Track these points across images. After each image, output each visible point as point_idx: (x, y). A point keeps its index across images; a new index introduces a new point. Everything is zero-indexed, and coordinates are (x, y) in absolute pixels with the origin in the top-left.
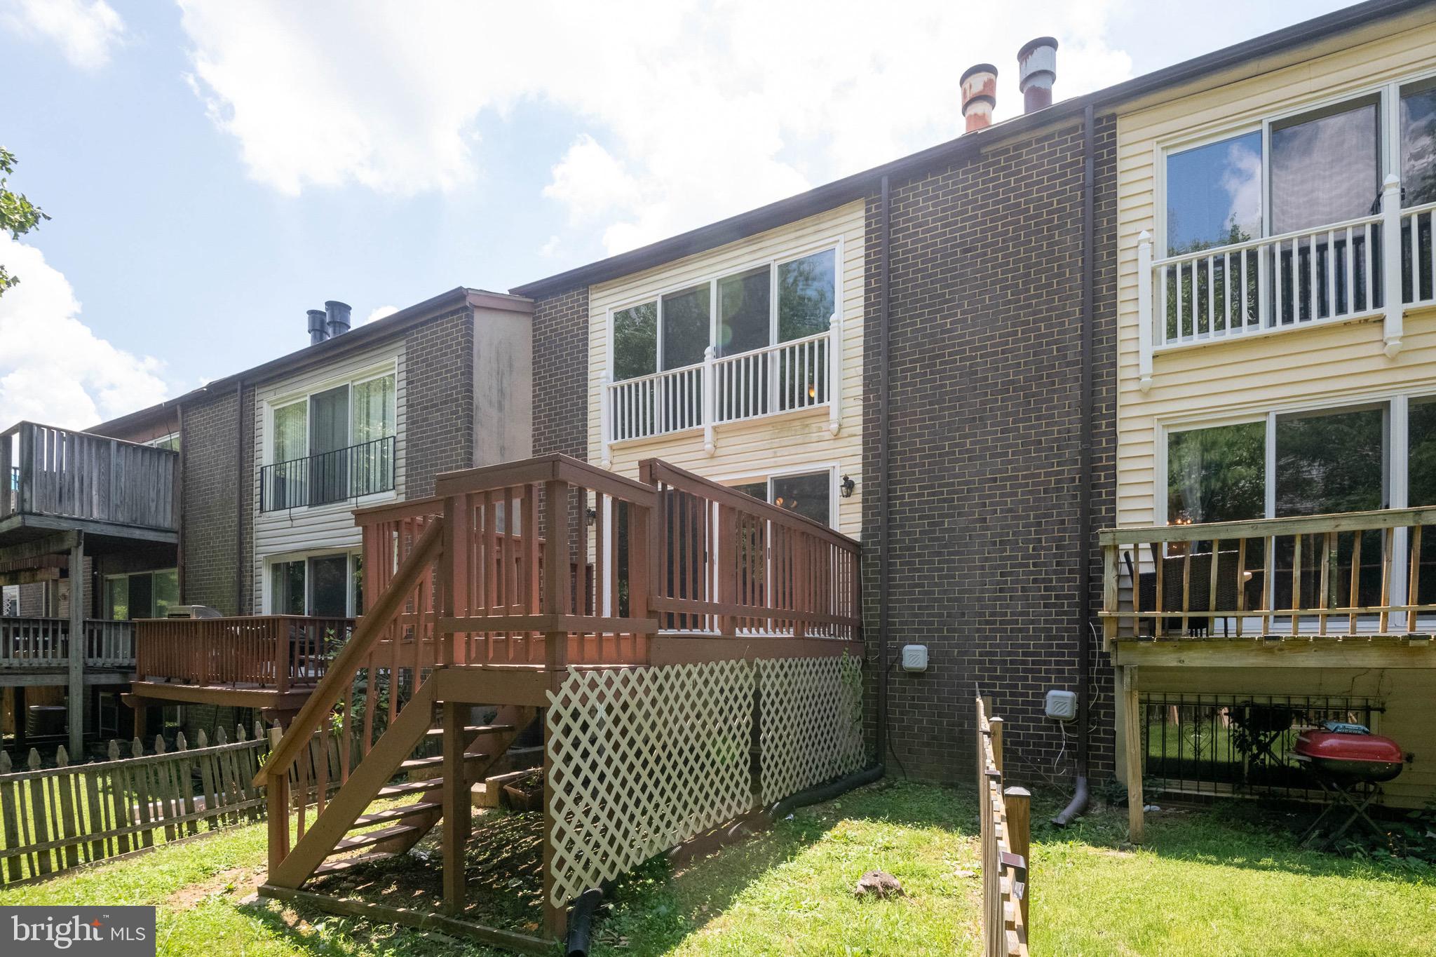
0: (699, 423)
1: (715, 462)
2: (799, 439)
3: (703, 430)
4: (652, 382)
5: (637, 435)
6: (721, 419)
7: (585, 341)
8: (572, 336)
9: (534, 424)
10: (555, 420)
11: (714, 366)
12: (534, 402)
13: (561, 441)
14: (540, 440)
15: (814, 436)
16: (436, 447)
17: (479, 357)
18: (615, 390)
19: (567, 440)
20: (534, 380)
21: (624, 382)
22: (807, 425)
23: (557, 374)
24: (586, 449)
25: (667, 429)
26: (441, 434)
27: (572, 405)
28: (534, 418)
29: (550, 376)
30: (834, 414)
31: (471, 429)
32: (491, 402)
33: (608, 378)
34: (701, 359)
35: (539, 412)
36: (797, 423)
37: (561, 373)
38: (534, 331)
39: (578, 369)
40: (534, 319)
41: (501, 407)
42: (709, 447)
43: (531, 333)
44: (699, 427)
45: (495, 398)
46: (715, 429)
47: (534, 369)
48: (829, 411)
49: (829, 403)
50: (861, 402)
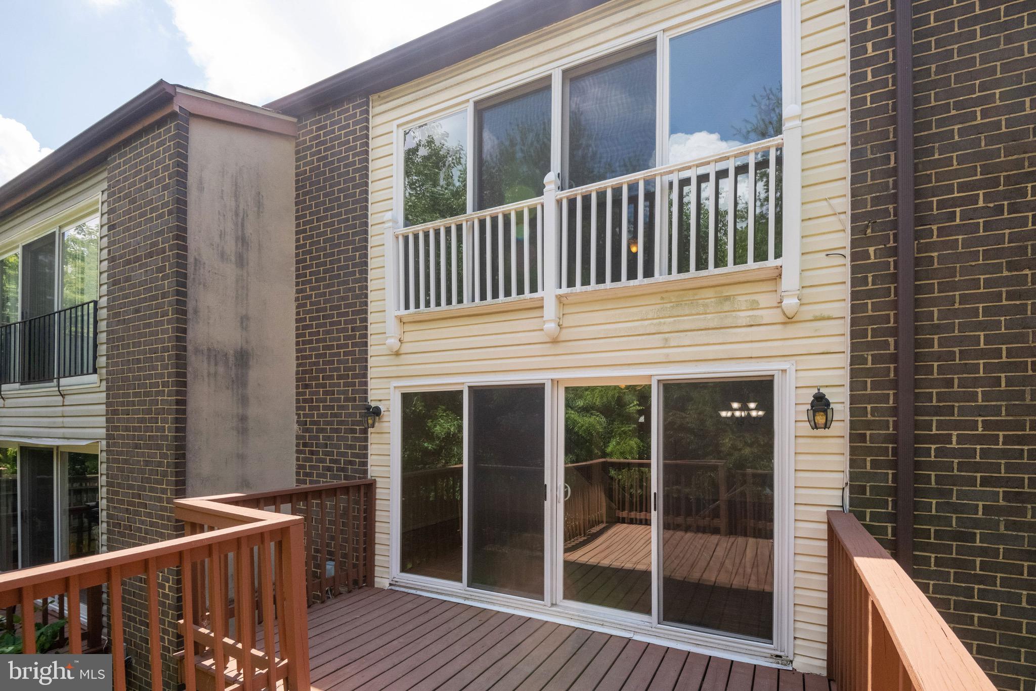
0: (534, 289)
1: (559, 349)
2: (712, 320)
3: (542, 299)
4: (459, 228)
5: (438, 304)
6: (571, 283)
7: (364, 171)
8: (346, 166)
9: (297, 284)
10: (324, 279)
11: (559, 202)
12: (297, 255)
13: (332, 308)
14: (305, 305)
15: (744, 316)
16: (140, 319)
17: (201, 189)
18: (406, 239)
19: (339, 307)
20: (298, 225)
21: (419, 228)
22: (727, 298)
23: (326, 217)
24: (365, 320)
25: (483, 297)
26: (145, 300)
27: (346, 260)
28: (297, 277)
29: (318, 220)
30: (790, 281)
31: (185, 294)
32: (223, 256)
33: (395, 221)
34: (539, 191)
35: (304, 268)
36: (710, 293)
37: (332, 216)
38: (297, 160)
39: (355, 210)
40: (297, 145)
41: (241, 261)
42: (551, 326)
43: (294, 164)
44: (534, 295)
45: (231, 246)
46: (559, 298)
47: (297, 211)
48: (777, 275)
49: (779, 262)
50: (841, 261)
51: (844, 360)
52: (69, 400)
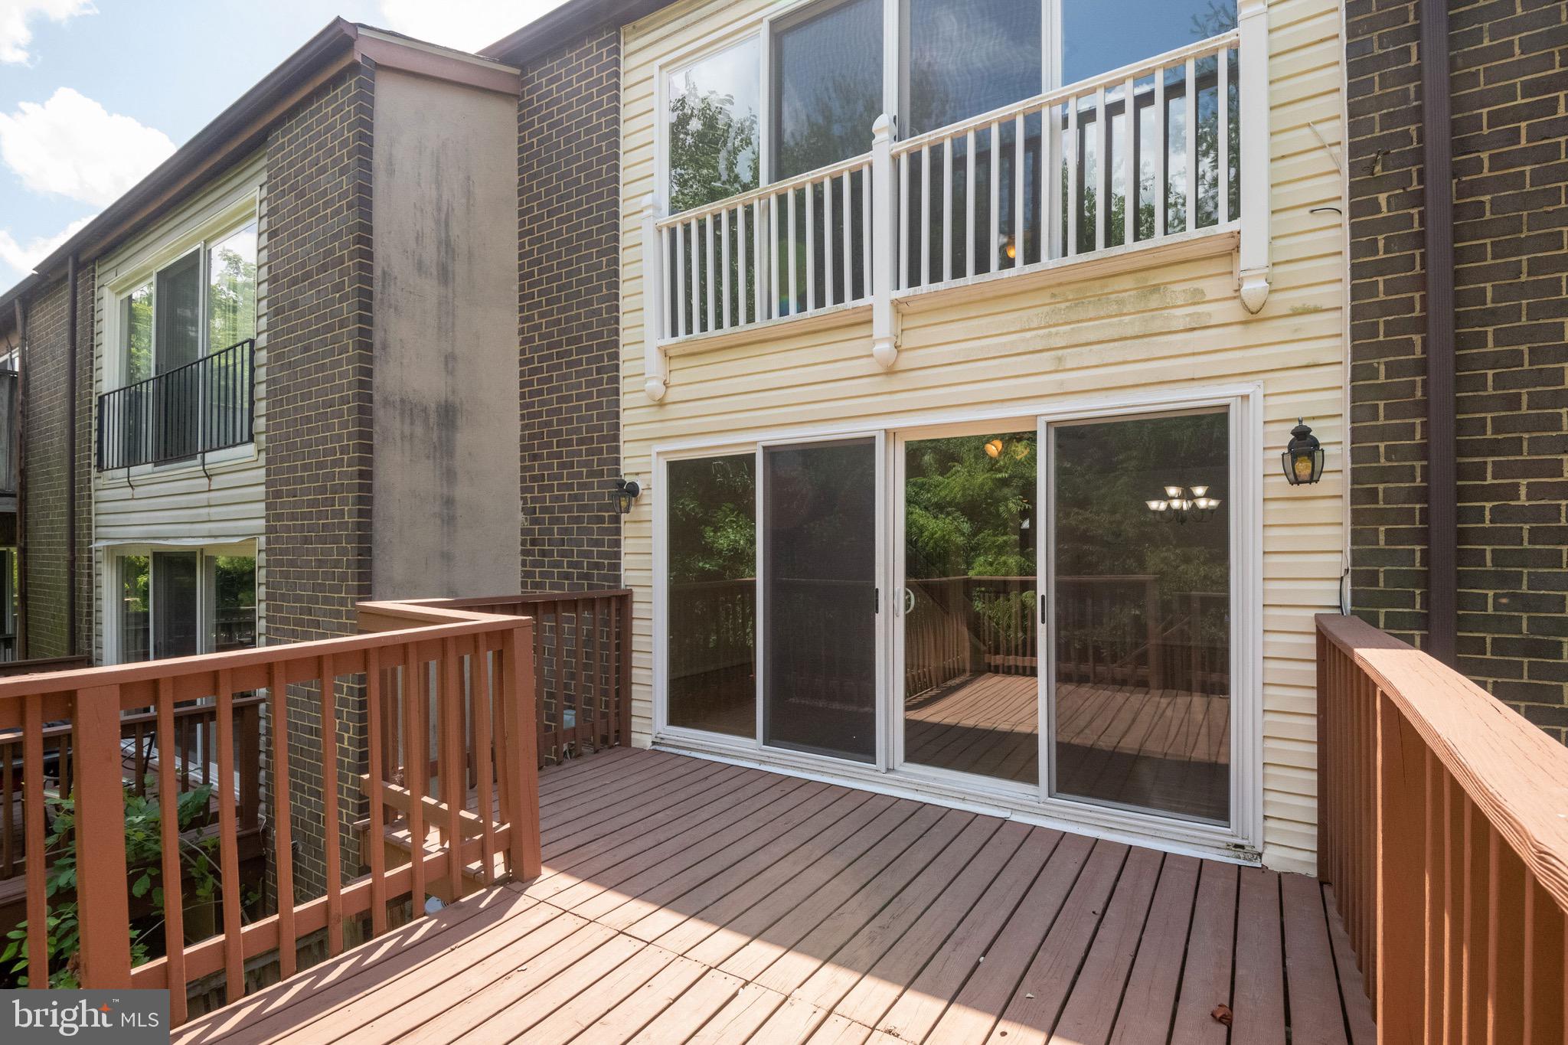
0: (858, 293)
1: (896, 383)
2: (1131, 324)
3: (870, 308)
4: (749, 212)
5: (719, 325)
6: (914, 280)
7: (613, 137)
8: (587, 132)
9: (521, 310)
10: (558, 299)
11: (896, 159)
12: (521, 267)
13: (569, 342)
14: (532, 339)
15: (1180, 316)
17: (391, 172)
18: (673, 232)
19: (579, 339)
20: (522, 224)
21: (691, 214)
22: (1156, 288)
23: (560, 210)
24: (616, 356)
25: (784, 311)
27: (588, 269)
28: (522, 299)
29: (550, 214)
30: (1254, 254)
31: (369, 321)
32: (420, 266)
33: (657, 208)
34: (863, 143)
35: (531, 285)
36: (1128, 282)
37: (569, 207)
38: (521, 129)
39: (600, 195)
40: (521, 107)
41: (445, 275)
42: (883, 348)
43: (517, 135)
44: (859, 302)
45: (430, 254)
46: (896, 304)
47: (521, 204)
48: (1232, 249)
49: (1235, 225)
50: (1335, 219)
51: (1341, 376)
52: (217, 481)
